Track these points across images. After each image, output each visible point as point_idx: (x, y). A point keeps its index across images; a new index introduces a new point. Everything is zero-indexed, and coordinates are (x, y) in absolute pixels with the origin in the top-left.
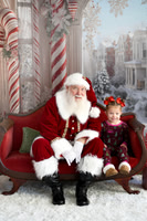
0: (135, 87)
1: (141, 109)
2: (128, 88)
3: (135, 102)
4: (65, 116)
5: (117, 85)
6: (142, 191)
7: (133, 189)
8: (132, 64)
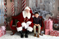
0: (42, 10)
1: (44, 15)
2: (41, 10)
3: (42, 13)
4: (25, 17)
5: (38, 9)
6: (44, 35)
7: (41, 34)
8: (42, 4)
